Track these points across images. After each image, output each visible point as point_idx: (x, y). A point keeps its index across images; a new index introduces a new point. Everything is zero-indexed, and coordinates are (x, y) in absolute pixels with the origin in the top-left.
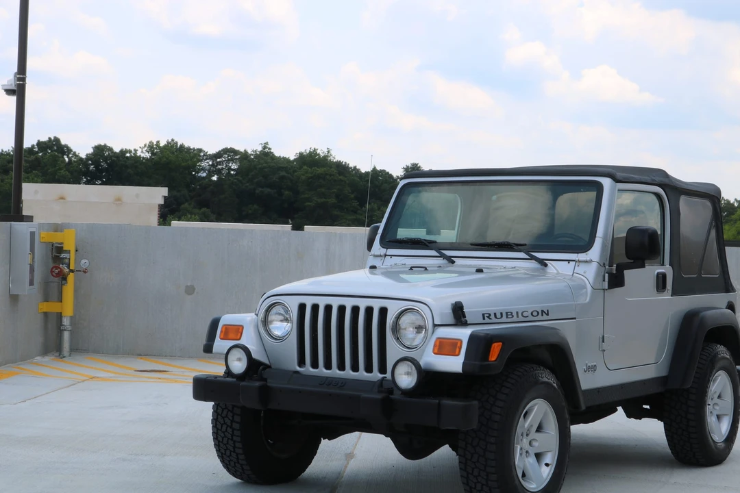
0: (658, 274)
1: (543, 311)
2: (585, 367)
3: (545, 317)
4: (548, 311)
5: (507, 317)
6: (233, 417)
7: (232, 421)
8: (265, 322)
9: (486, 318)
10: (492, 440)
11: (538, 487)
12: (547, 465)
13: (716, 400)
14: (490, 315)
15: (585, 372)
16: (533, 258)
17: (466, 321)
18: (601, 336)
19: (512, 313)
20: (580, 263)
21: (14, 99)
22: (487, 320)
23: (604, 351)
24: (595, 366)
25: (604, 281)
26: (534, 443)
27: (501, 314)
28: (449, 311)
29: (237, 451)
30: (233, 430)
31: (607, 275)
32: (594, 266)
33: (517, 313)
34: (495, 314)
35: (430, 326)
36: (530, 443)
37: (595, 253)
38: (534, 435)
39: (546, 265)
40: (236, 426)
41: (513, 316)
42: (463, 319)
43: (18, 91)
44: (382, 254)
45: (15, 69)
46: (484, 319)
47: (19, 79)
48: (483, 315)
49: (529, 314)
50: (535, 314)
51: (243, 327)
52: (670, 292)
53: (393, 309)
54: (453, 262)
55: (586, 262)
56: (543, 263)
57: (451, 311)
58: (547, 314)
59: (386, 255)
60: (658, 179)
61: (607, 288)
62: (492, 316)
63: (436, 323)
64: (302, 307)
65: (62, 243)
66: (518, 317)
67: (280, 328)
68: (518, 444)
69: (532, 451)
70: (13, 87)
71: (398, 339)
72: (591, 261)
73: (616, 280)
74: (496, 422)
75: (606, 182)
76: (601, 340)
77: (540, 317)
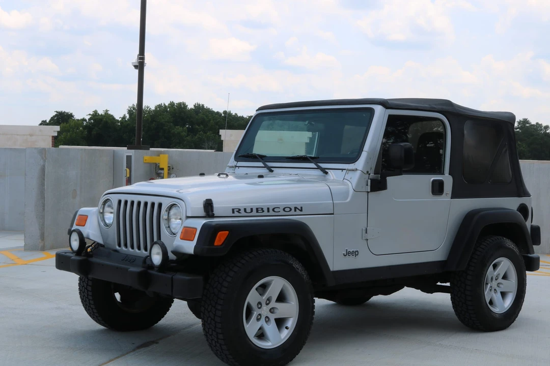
0: (434, 181)
1: (296, 208)
2: (345, 253)
3: (298, 212)
4: (301, 208)
5: (257, 212)
6: (88, 282)
7: (87, 285)
8: (102, 213)
9: (235, 212)
10: (219, 307)
11: (273, 345)
12: (287, 328)
13: (500, 280)
14: (240, 210)
15: (345, 256)
16: (319, 168)
17: (214, 214)
18: (364, 229)
19: (262, 209)
20: (349, 172)
21: (137, 71)
22: (236, 214)
23: (367, 240)
24: (357, 251)
25: (367, 185)
26: (276, 311)
27: (252, 209)
28: (201, 206)
29: (92, 306)
30: (88, 291)
31: (369, 181)
32: (358, 173)
33: (268, 209)
34: (245, 210)
35: (184, 217)
36: (272, 311)
37: (360, 163)
38: (273, 304)
39: (327, 173)
40: (89, 288)
41: (263, 211)
42: (210, 213)
43: (140, 66)
44: (233, 165)
45: (138, 53)
46: (233, 212)
47: (140, 58)
48: (233, 210)
49: (281, 210)
50: (287, 210)
51: (87, 216)
52: (450, 195)
53: (166, 203)
54: (272, 171)
55: (353, 170)
56: (325, 171)
57: (202, 206)
58: (301, 210)
59: (236, 166)
60: (439, 107)
61: (369, 190)
62: (242, 211)
63: (188, 215)
64: (120, 202)
65: (159, 164)
66: (268, 211)
67: (110, 217)
68: (255, 311)
69: (272, 317)
70: (137, 64)
71: (169, 227)
72: (357, 170)
73: (378, 185)
74: (223, 293)
75: (378, 109)
76: (364, 232)
77: (293, 212)
